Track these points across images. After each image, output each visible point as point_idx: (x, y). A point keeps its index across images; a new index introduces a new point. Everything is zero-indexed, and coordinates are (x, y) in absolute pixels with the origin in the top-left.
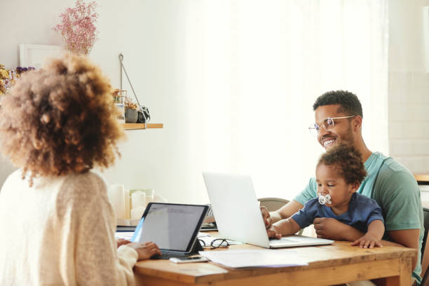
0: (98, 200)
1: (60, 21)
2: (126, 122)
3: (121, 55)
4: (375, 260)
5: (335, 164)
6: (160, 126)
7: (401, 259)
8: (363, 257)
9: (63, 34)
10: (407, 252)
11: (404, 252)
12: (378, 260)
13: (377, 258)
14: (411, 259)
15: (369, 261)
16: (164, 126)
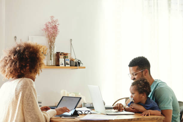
0: (30, 87)
1: (45, 27)
2: (70, 66)
3: (71, 40)
4: (144, 120)
5: (135, 86)
6: (84, 68)
7: (157, 121)
8: (138, 119)
9: (45, 32)
10: (160, 118)
11: (158, 118)
12: (145, 120)
13: (145, 119)
14: (162, 121)
15: (141, 121)
16: (86, 68)
